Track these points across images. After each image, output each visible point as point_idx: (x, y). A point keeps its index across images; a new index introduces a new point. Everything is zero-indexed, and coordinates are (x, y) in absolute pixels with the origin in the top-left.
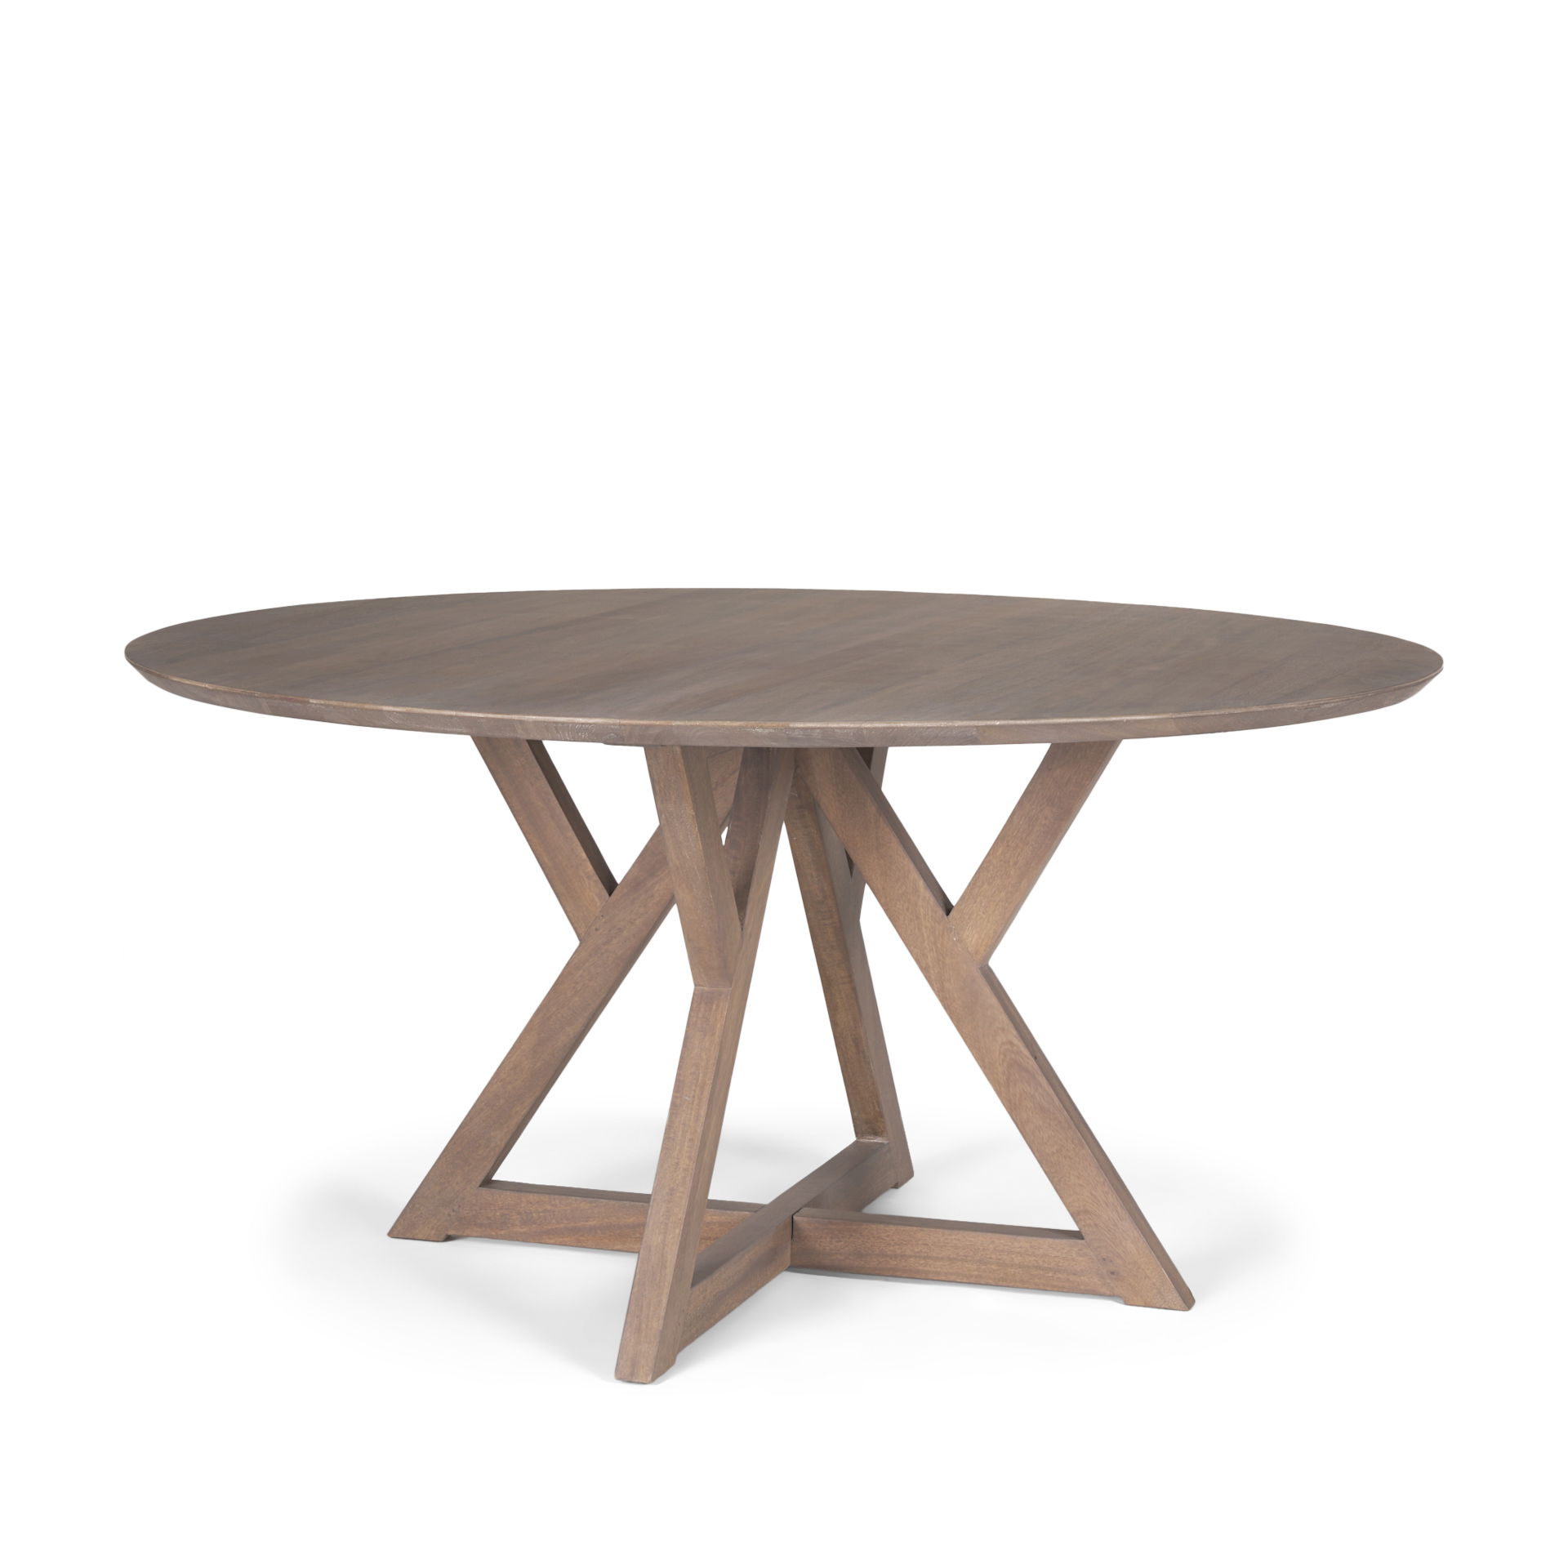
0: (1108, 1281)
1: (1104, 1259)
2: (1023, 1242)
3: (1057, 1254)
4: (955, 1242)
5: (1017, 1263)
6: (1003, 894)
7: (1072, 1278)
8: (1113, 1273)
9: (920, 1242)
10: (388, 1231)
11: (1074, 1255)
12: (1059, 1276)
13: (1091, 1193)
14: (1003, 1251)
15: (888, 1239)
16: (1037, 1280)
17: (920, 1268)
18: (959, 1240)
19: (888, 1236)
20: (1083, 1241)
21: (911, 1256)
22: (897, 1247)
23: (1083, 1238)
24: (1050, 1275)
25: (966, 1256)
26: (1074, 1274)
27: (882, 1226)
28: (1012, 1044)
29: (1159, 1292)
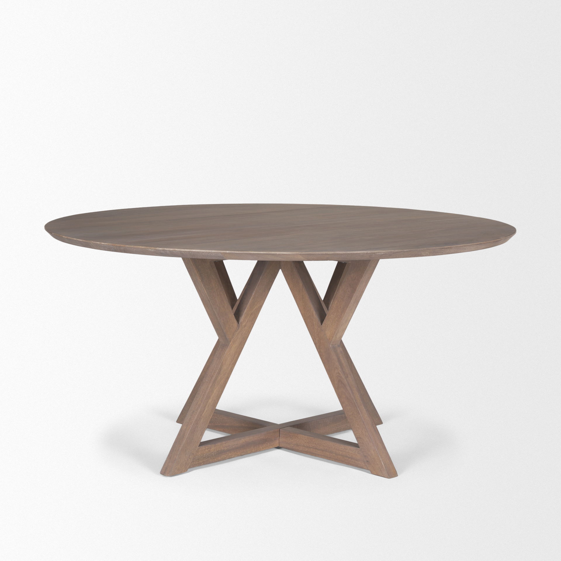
0: (366, 464)
1: (365, 456)
2: (342, 447)
3: (352, 452)
4: (324, 444)
5: (341, 454)
6: (337, 318)
7: (356, 462)
8: (367, 461)
9: (314, 443)
10: (176, 420)
11: (357, 453)
12: (352, 460)
13: (361, 431)
14: (337, 449)
15: (305, 440)
16: (346, 461)
17: (314, 452)
18: (324, 443)
19: (305, 439)
20: (359, 449)
21: (311, 448)
22: (308, 444)
23: (359, 447)
24: (350, 460)
25: (326, 450)
26: (357, 460)
27: (303, 436)
28: (339, 373)
29: (381, 471)
